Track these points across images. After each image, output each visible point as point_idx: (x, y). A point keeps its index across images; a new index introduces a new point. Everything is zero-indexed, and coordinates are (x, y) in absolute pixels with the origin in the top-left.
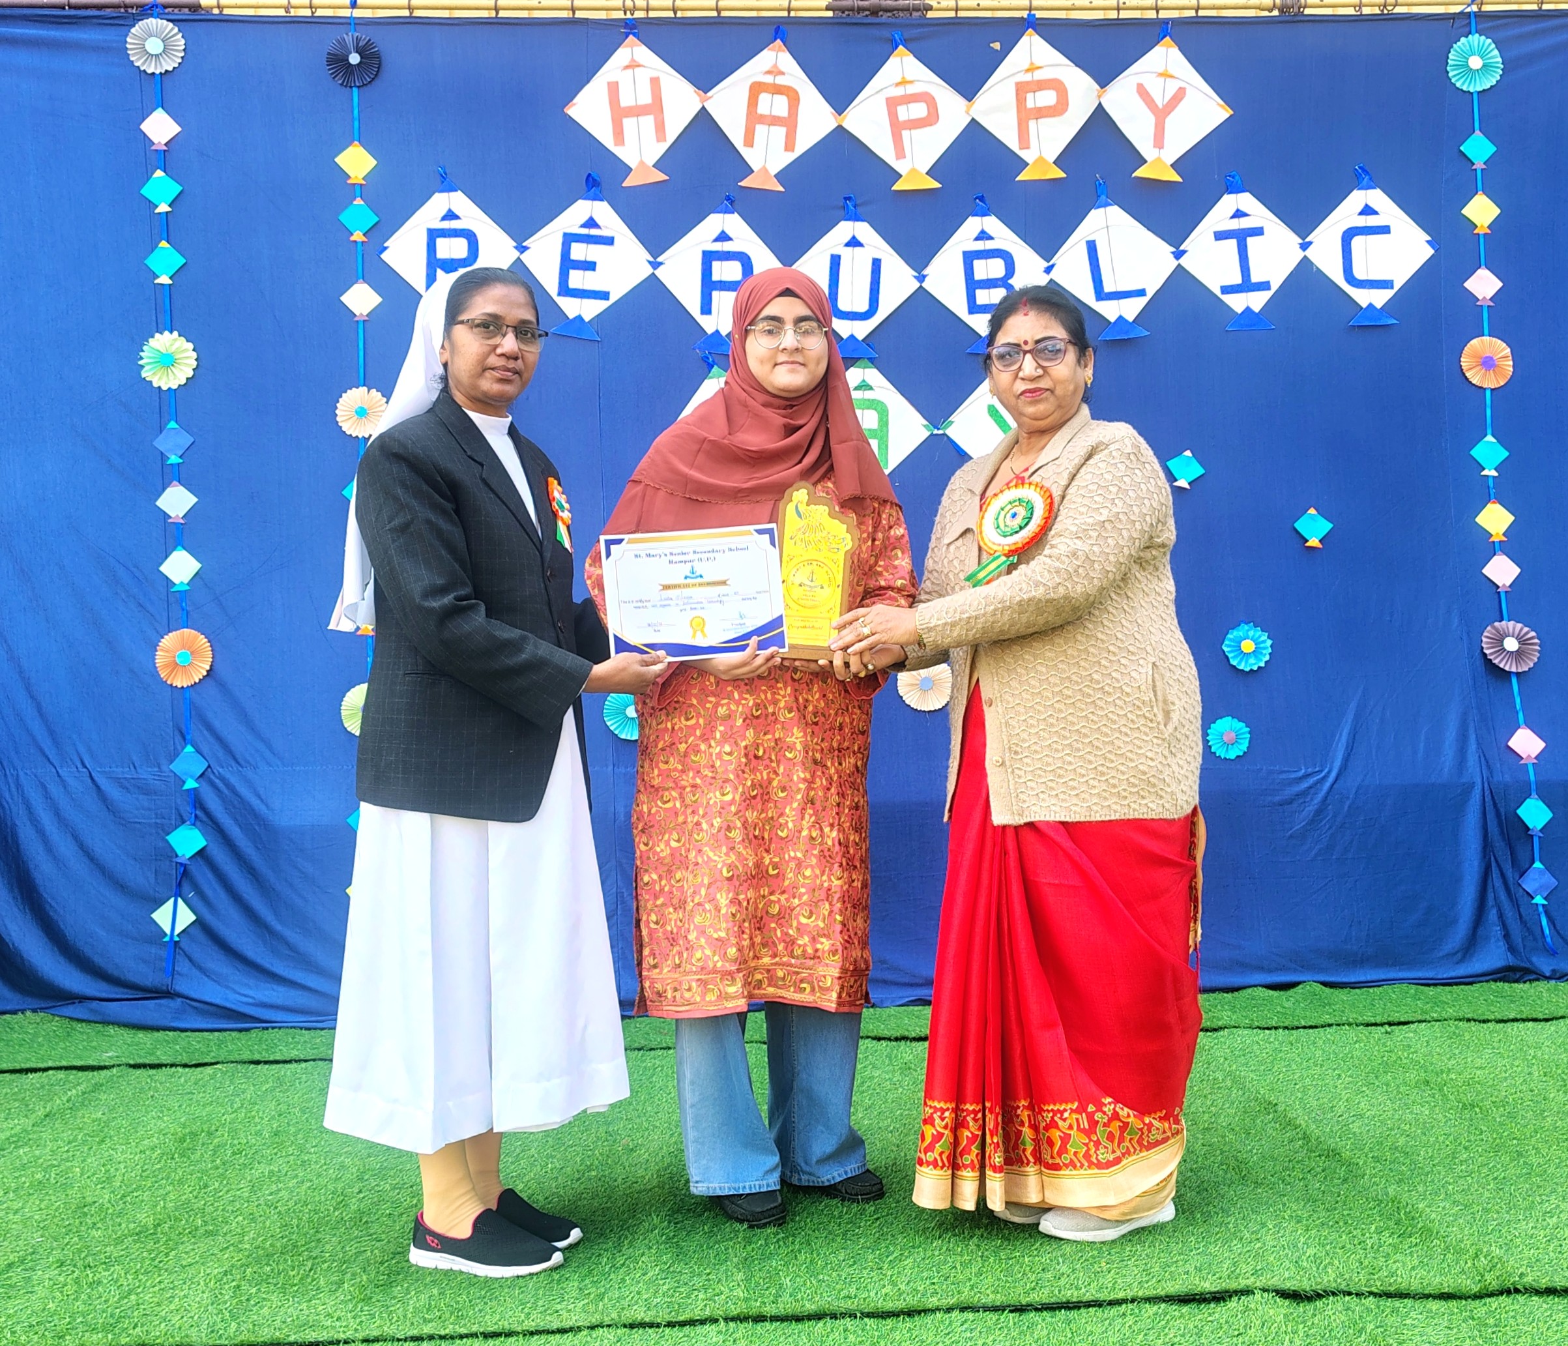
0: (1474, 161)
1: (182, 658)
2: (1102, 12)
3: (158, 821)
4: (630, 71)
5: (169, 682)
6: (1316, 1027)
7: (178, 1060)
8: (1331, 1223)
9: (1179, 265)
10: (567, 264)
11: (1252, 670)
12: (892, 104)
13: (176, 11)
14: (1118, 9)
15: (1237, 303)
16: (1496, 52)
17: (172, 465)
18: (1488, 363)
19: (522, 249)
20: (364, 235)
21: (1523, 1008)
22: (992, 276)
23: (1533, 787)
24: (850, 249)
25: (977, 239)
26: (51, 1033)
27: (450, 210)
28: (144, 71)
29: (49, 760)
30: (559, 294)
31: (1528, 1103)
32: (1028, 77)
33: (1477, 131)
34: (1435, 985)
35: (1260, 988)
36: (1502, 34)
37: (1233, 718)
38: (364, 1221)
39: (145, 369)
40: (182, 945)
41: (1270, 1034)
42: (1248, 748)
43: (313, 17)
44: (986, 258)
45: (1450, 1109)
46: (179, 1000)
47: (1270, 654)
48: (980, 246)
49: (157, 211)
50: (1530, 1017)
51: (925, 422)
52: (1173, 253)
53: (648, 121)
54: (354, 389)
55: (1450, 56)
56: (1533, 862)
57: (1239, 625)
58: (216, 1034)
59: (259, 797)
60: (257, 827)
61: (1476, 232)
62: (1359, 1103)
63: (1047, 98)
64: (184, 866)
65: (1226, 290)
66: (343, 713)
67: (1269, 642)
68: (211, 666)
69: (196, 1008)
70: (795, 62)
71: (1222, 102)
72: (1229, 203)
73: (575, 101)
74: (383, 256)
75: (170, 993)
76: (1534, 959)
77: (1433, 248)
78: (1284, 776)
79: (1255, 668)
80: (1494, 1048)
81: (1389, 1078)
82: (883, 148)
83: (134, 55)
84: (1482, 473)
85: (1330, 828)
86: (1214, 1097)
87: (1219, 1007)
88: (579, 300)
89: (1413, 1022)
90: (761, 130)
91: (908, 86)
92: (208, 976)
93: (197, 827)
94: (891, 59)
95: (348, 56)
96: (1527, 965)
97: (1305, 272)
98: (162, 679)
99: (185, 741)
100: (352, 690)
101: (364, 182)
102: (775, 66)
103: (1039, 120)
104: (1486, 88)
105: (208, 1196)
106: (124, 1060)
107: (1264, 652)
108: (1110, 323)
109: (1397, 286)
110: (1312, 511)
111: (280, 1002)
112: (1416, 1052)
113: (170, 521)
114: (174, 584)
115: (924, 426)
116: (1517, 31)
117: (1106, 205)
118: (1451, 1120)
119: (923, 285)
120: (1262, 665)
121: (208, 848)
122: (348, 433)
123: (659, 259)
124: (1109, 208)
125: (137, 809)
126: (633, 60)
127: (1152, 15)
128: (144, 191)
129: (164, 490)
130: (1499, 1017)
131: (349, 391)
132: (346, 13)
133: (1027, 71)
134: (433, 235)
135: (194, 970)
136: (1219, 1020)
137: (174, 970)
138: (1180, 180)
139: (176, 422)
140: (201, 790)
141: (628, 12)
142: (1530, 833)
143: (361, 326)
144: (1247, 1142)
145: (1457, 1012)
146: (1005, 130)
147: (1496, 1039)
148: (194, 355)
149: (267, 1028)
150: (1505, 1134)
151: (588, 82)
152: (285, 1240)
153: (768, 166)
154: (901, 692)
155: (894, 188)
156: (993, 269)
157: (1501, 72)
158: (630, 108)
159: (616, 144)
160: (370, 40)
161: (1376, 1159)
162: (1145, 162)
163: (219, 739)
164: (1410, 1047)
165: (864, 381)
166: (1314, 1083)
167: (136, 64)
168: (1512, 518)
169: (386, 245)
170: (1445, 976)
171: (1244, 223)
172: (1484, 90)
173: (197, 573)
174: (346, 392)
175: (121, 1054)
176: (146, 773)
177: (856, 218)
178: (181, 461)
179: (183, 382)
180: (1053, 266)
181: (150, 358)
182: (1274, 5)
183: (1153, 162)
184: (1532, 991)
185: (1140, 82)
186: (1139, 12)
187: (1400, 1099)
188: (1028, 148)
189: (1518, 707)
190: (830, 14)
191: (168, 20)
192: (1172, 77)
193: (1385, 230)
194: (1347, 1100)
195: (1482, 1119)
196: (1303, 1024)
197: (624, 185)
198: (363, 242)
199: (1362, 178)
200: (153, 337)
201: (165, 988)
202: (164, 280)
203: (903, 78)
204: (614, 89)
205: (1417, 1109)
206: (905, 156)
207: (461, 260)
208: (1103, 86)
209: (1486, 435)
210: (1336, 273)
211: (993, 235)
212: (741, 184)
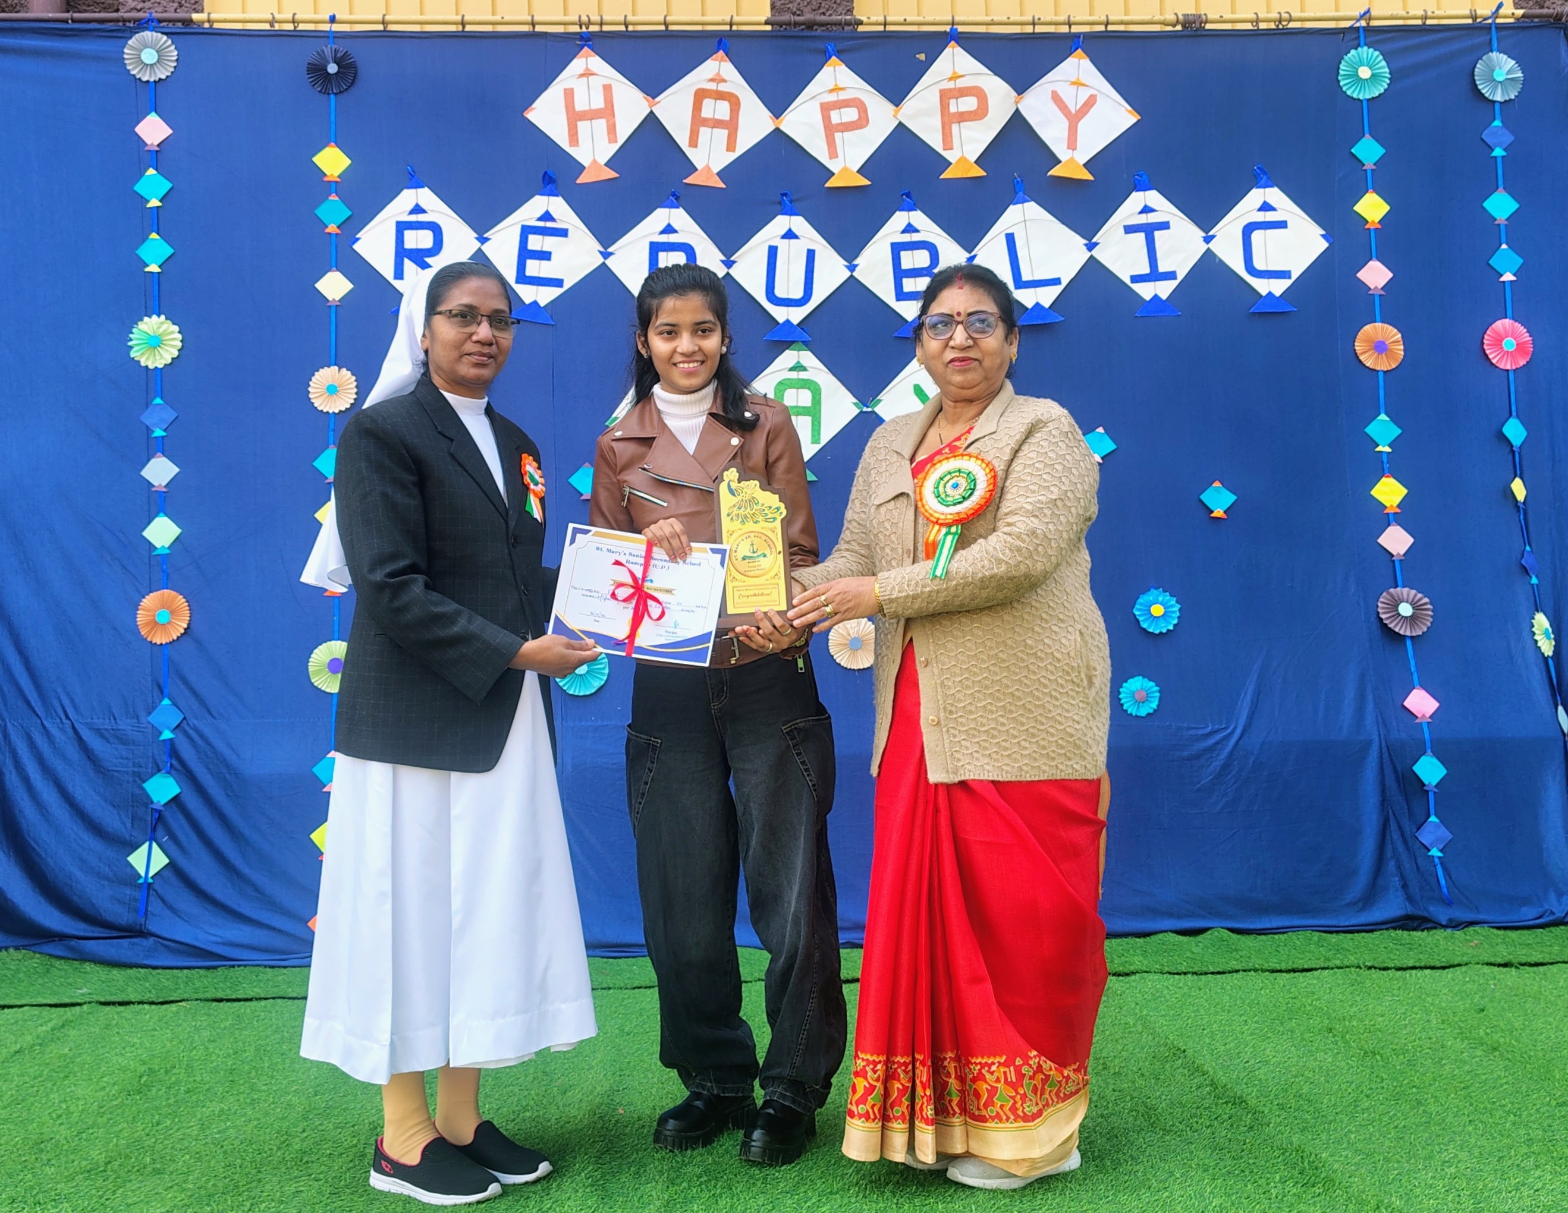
0: (1365, 162)
1: (163, 617)
2: (1019, 27)
3: (136, 770)
4: (585, 79)
5: (149, 639)
6: (1223, 973)
7: (148, 997)
8: (1237, 1172)
9: (1092, 256)
10: (525, 254)
11: (1161, 633)
12: (826, 109)
13: (171, 25)
14: (1034, 24)
15: (1146, 291)
16: (1384, 63)
17: (156, 438)
18: (1380, 347)
19: (483, 240)
20: (338, 227)
21: (1421, 956)
22: (917, 266)
23: (1428, 744)
24: (786, 241)
25: (903, 232)
26: (32, 970)
27: (417, 205)
28: (140, 79)
29: (34, 711)
30: (517, 282)
31: (1427, 1051)
32: (951, 85)
33: (1367, 135)
34: (1338, 932)
35: (1171, 934)
36: (1389, 47)
37: (1144, 677)
38: (305, 1160)
39: (134, 350)
40: (156, 887)
41: (1180, 980)
42: (1158, 706)
43: (295, 30)
44: (912, 249)
45: (1352, 1056)
46: (152, 939)
47: (1179, 618)
48: (907, 238)
49: (149, 205)
50: (1428, 965)
51: (855, 401)
52: (1086, 245)
53: (601, 124)
54: (326, 368)
55: (1342, 67)
56: (1429, 816)
57: (1149, 590)
58: (185, 971)
59: (229, 746)
60: (228, 776)
61: (1367, 227)
62: (1264, 1049)
63: (969, 104)
64: (159, 812)
65: (1135, 279)
66: (311, 669)
67: (1177, 607)
68: (189, 624)
69: (166, 946)
70: (736, 71)
71: (1129, 108)
72: (1136, 200)
73: (534, 106)
74: (356, 247)
75: (142, 932)
76: (1431, 909)
77: (1327, 240)
78: (1192, 732)
79: (1164, 631)
80: (1393, 995)
81: (1294, 1025)
82: (818, 149)
83: (131, 64)
84: (1377, 449)
85: (1234, 783)
86: (1125, 1041)
87: (1131, 951)
88: (535, 287)
89: (1316, 969)
90: (704, 132)
91: (841, 93)
92: (179, 917)
93: (172, 776)
94: (825, 68)
95: (326, 66)
96: (1425, 914)
97: (1209, 265)
98: (142, 636)
99: (162, 694)
100: (320, 647)
101: (338, 180)
102: (718, 74)
103: (962, 124)
104: (1374, 96)
105: (160, 1134)
106: (96, 998)
107: (1174, 615)
108: (1027, 309)
109: (1295, 277)
110: (1217, 484)
111: (246, 941)
112: (1319, 999)
113: (153, 489)
114: (156, 548)
115: (855, 404)
116: (1403, 43)
117: (1024, 201)
118: (1353, 1067)
119: (854, 274)
120: (1171, 628)
121: (181, 795)
122: (320, 409)
123: (610, 250)
124: (1026, 204)
125: (116, 758)
126: (587, 69)
127: (1064, 29)
128: (137, 188)
129: (148, 460)
130: (1399, 965)
131: (321, 370)
132: (326, 27)
133: (950, 79)
134: (402, 227)
135: (167, 912)
136: (1131, 965)
137: (147, 910)
138: (1091, 178)
139: (162, 399)
140: (177, 741)
141: (584, 27)
142: (1425, 788)
143: (333, 310)
144: (1156, 1088)
145: (1359, 960)
146: (931, 134)
147: (1396, 987)
148: (180, 336)
149: (233, 966)
150: (1405, 1082)
151: (546, 89)
152: (228, 1180)
153: (710, 165)
154: (832, 651)
155: (827, 185)
156: (920, 259)
157: (1388, 81)
158: (585, 111)
159: (571, 146)
160: (347, 52)
161: (1282, 1107)
162: (1059, 162)
163: (194, 692)
164: (1313, 993)
165: (798, 362)
166: (1222, 1028)
167: (133, 72)
168: (1405, 491)
169: (358, 236)
170: (1347, 924)
171: (1152, 218)
172: (1373, 98)
173: (177, 538)
174: (318, 371)
175: (94, 992)
176: (125, 725)
177: (791, 214)
178: (164, 434)
179: (169, 361)
180: (975, 256)
181: (138, 339)
182: (1178, 22)
183: (1066, 162)
184: (1430, 939)
185: (1055, 89)
186: (1053, 26)
187: (1304, 1046)
188: (951, 149)
189: (1413, 669)
190: (769, 28)
191: (163, 33)
192: (1083, 85)
193: (1282, 225)
194: (1253, 1046)
195: (1384, 1067)
196: (1212, 970)
197: (578, 182)
198: (337, 234)
199: (1261, 179)
200: (142, 320)
201: (138, 927)
202: (154, 268)
203: (836, 85)
204: (569, 94)
205: (1320, 1055)
206: (837, 157)
207: (428, 250)
208: (1019, 94)
209: (1379, 414)
210: (1237, 264)
211: (919, 228)
212: (686, 181)
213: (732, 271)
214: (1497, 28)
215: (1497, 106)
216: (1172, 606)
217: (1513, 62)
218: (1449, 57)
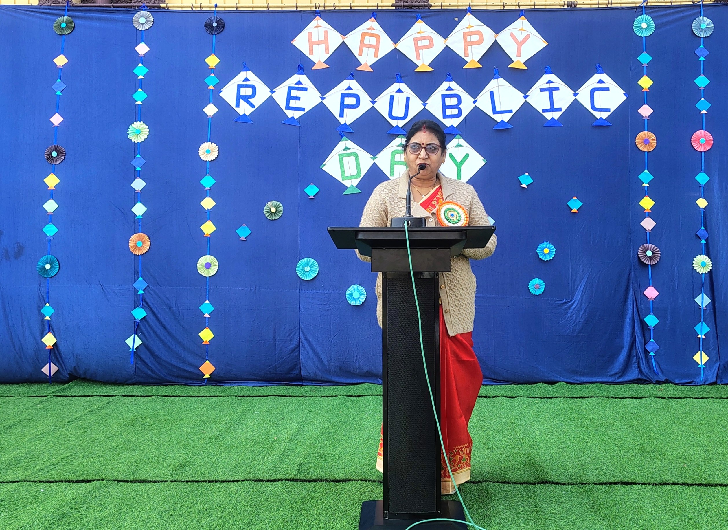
0: (643, 63)
1: (139, 244)
2: (497, 7)
3: (128, 306)
4: (317, 29)
5: (133, 253)
9: (526, 101)
10: (289, 98)
11: (548, 260)
12: (416, 40)
14: (504, 6)
15: (548, 116)
16: (652, 22)
17: (137, 171)
18: (646, 142)
19: (272, 92)
20: (213, 87)
22: (452, 104)
23: (652, 309)
24: (398, 93)
25: (447, 90)
27: (246, 78)
28: (138, 29)
29: (86, 281)
30: (286, 109)
32: (468, 31)
33: (644, 52)
35: (543, 383)
36: (655, 15)
37: (539, 279)
39: (129, 135)
40: (137, 352)
42: (544, 291)
43: (201, 10)
44: (450, 97)
47: (555, 254)
48: (448, 92)
49: (139, 78)
52: (523, 96)
53: (322, 46)
54: (206, 143)
55: (634, 23)
56: (650, 339)
57: (543, 242)
59: (166, 297)
60: (166, 310)
61: (643, 90)
63: (475, 38)
64: (138, 323)
65: (544, 111)
66: (198, 266)
67: (555, 250)
68: (149, 247)
70: (379, 26)
71: (544, 40)
72: (545, 78)
73: (296, 39)
74: (221, 94)
77: (626, 96)
78: (557, 302)
82: (412, 56)
83: (135, 23)
84: (643, 185)
85: (574, 323)
88: (293, 111)
90: (365, 49)
91: (422, 34)
93: (143, 308)
94: (416, 24)
95: (212, 24)
96: (646, 378)
97: (576, 105)
98: (131, 251)
99: (139, 275)
100: (202, 258)
101: (215, 68)
102: (371, 27)
103: (472, 46)
107: (553, 253)
108: (498, 122)
109: (612, 111)
110: (575, 198)
113: (136, 192)
114: (137, 216)
119: (426, 107)
120: (552, 258)
121: (147, 316)
122: (203, 159)
123: (324, 96)
124: (499, 79)
125: (119, 301)
126: (318, 25)
127: (517, 8)
128: (134, 71)
129: (134, 180)
131: (204, 143)
132: (213, 9)
133: (468, 28)
134: (240, 87)
138: (527, 68)
139: (140, 155)
140: (145, 295)
141: (317, 8)
142: (649, 328)
143: (210, 120)
146: (459, 50)
148: (148, 130)
151: (301, 32)
153: (367, 62)
155: (415, 71)
156: (454, 101)
157: (654, 29)
158: (316, 41)
159: (310, 55)
160: (221, 19)
162: (513, 62)
163: (152, 275)
167: (136, 27)
168: (653, 203)
169: (222, 90)
171: (552, 85)
172: (647, 36)
173: (145, 212)
176: (122, 287)
177: (401, 82)
178: (141, 169)
179: (144, 139)
180: (476, 100)
181: (131, 131)
182: (565, 5)
183: (516, 62)
185: (512, 32)
186: (512, 7)
188: (468, 56)
189: (650, 278)
190: (394, 8)
191: (148, 11)
192: (525, 30)
193: (607, 89)
197: (312, 69)
198: (213, 89)
199: (599, 69)
200: (133, 123)
202: (139, 103)
203: (420, 31)
204: (310, 34)
206: (420, 60)
207: (249, 96)
208: (497, 33)
209: (645, 170)
210: (587, 105)
211: (453, 88)
212: (357, 69)
213: (374, 105)
214: (703, 6)
215: (702, 39)
216: (553, 249)
217: (710, 20)
218: (682, 18)
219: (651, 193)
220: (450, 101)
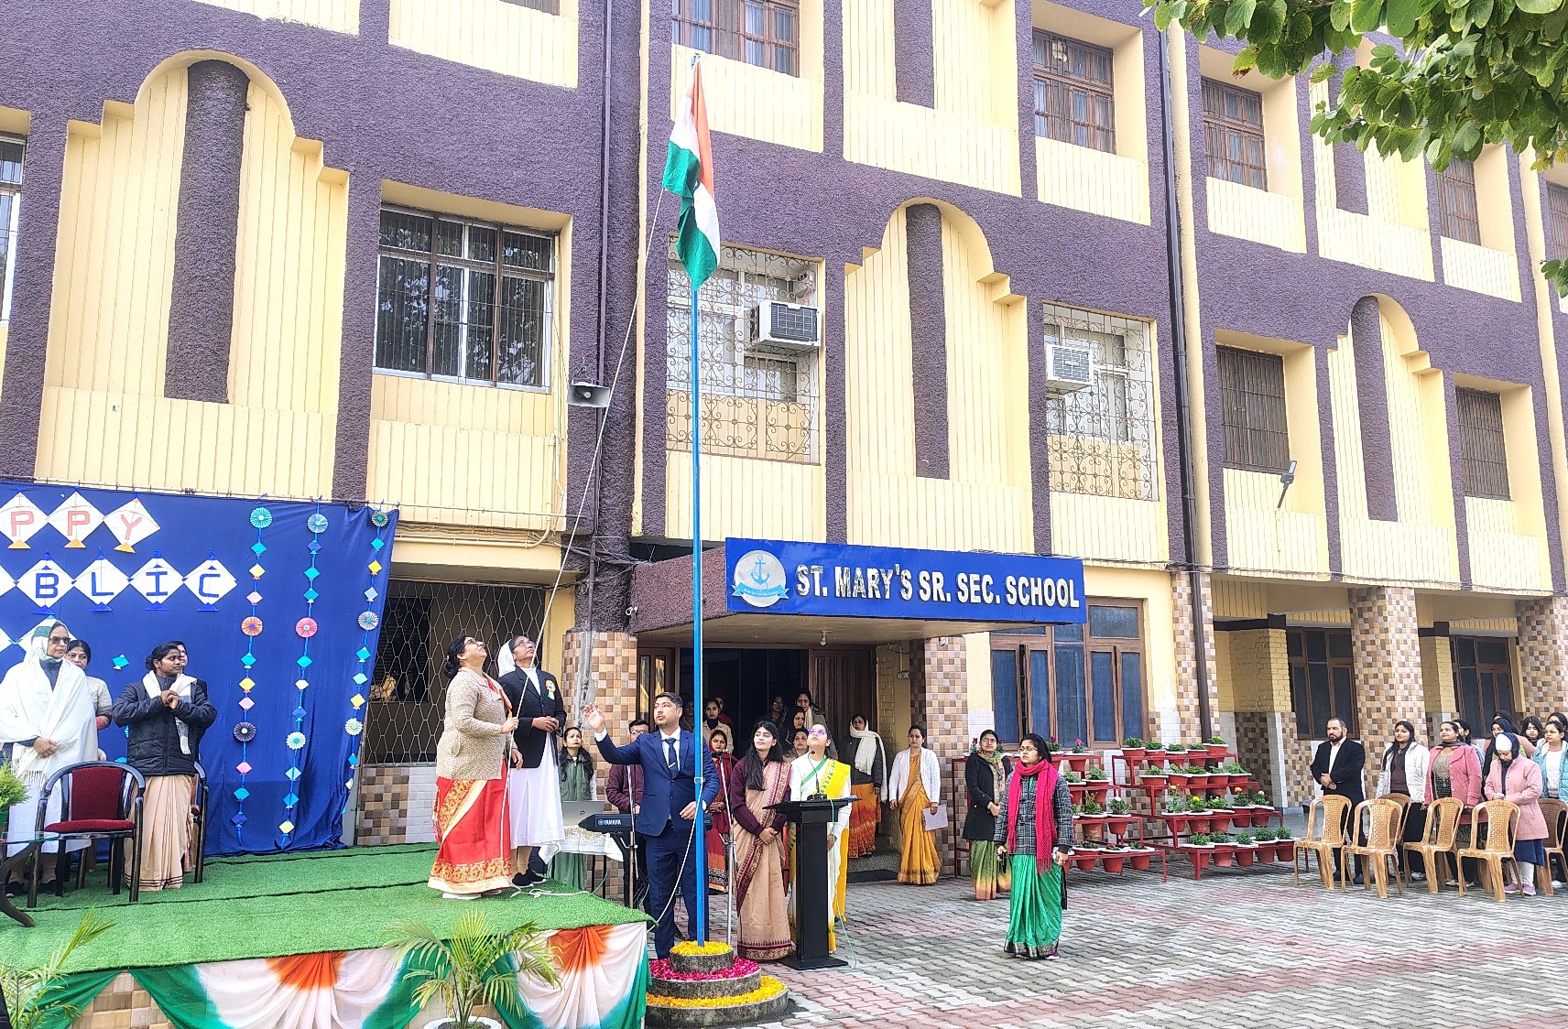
0: (256, 553)
2: (109, 487)
9: (130, 584)
12: (14, 514)
14: (115, 486)
15: (153, 599)
16: (269, 514)
18: (252, 627)
22: (48, 583)
23: (243, 783)
25: (44, 569)
32: (74, 509)
33: (259, 542)
36: (271, 508)
44: (46, 576)
48: (44, 572)
51: (9, 639)
52: (128, 579)
55: (252, 514)
56: (238, 811)
61: (254, 578)
63: (81, 518)
65: (148, 594)
71: (156, 524)
72: (154, 562)
77: (237, 583)
91: (22, 508)
94: (15, 497)
97: (184, 589)
103: (77, 525)
104: (264, 527)
108: (97, 604)
109: (220, 597)
116: (280, 507)
117: (102, 559)
124: (102, 561)
127: (130, 490)
133: (73, 507)
146: (62, 528)
156: (51, 581)
157: (271, 522)
162: (120, 544)
168: (254, 684)
171: (159, 570)
180: (75, 581)
182: (184, 491)
183: (124, 544)
185: (122, 514)
186: (126, 488)
188: (71, 535)
189: (245, 755)
192: (137, 513)
193: (218, 575)
199: (211, 556)
203: (20, 504)
206: (16, 535)
208: (105, 515)
209: (248, 653)
210: (195, 589)
211: (51, 568)
214: (321, 504)
215: (316, 535)
217: (325, 518)
218: (299, 514)
219: (251, 674)
220: (43, 581)
